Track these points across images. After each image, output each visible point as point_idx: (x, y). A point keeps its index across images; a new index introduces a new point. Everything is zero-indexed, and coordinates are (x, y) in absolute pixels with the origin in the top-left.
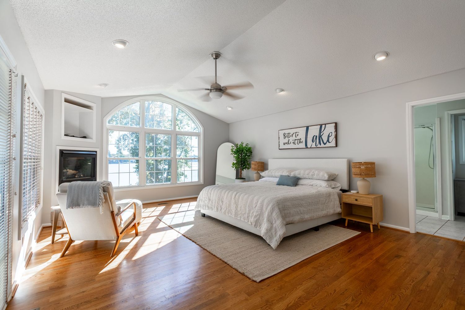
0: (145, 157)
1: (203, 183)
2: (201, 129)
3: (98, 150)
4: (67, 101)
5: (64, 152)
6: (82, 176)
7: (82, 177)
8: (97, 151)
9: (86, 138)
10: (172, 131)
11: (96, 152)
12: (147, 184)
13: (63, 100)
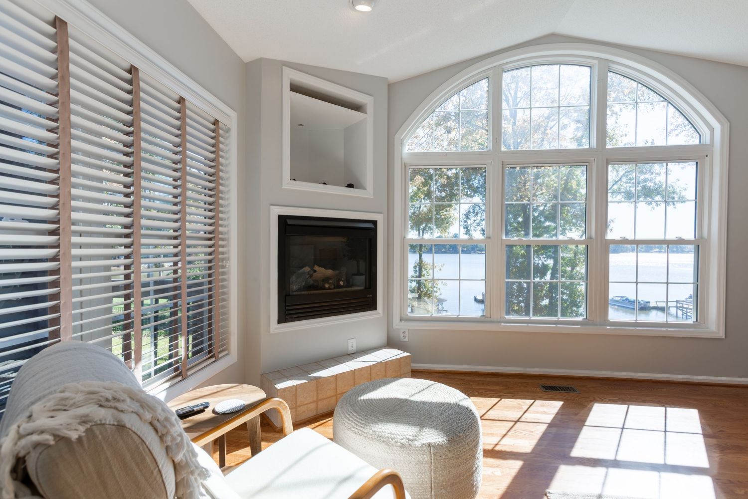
0: (504, 238)
1: (722, 335)
2: (712, 130)
3: (379, 218)
4: (296, 88)
5: (290, 222)
6: (341, 283)
7: (341, 287)
8: (376, 221)
9: (353, 188)
10: (590, 149)
11: (375, 223)
12: (508, 317)
13: (287, 87)
